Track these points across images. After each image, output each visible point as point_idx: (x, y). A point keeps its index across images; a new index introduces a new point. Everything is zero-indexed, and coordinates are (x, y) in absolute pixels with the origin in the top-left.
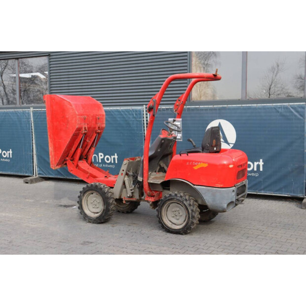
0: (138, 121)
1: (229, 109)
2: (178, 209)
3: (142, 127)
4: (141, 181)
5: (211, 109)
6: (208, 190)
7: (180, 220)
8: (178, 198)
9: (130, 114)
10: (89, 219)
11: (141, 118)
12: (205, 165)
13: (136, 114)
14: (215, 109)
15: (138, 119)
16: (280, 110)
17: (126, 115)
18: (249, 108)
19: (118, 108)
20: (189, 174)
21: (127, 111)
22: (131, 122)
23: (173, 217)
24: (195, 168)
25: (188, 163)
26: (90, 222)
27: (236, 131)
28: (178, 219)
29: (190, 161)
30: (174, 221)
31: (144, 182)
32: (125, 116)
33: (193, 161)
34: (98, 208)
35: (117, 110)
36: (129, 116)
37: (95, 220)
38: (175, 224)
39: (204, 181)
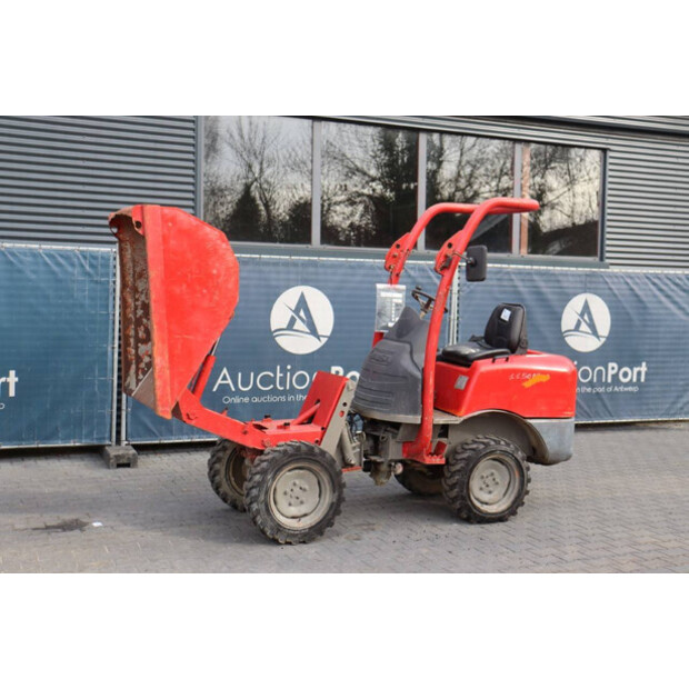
0: (96, 282)
1: (324, 265)
2: (493, 471)
3: (107, 298)
4: (419, 422)
5: (286, 264)
6: (554, 425)
7: (495, 493)
8: (504, 448)
9: (73, 265)
10: (289, 535)
11: (107, 275)
12: (546, 378)
13: (92, 266)
14: (295, 264)
15: (98, 278)
16: (412, 273)
17: (59, 264)
18: (361, 266)
19: (34, 246)
20: (515, 397)
21: (66, 256)
22: (75, 286)
23: (481, 489)
24: (527, 385)
25: (512, 377)
26: (290, 543)
27: (335, 310)
28: (490, 492)
29: (515, 371)
30: (485, 497)
31: (425, 424)
32: (55, 268)
33: (522, 371)
34: (302, 503)
35: (31, 249)
36: (70, 269)
37: (305, 535)
38: (486, 504)
39: (543, 408)
